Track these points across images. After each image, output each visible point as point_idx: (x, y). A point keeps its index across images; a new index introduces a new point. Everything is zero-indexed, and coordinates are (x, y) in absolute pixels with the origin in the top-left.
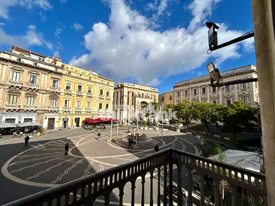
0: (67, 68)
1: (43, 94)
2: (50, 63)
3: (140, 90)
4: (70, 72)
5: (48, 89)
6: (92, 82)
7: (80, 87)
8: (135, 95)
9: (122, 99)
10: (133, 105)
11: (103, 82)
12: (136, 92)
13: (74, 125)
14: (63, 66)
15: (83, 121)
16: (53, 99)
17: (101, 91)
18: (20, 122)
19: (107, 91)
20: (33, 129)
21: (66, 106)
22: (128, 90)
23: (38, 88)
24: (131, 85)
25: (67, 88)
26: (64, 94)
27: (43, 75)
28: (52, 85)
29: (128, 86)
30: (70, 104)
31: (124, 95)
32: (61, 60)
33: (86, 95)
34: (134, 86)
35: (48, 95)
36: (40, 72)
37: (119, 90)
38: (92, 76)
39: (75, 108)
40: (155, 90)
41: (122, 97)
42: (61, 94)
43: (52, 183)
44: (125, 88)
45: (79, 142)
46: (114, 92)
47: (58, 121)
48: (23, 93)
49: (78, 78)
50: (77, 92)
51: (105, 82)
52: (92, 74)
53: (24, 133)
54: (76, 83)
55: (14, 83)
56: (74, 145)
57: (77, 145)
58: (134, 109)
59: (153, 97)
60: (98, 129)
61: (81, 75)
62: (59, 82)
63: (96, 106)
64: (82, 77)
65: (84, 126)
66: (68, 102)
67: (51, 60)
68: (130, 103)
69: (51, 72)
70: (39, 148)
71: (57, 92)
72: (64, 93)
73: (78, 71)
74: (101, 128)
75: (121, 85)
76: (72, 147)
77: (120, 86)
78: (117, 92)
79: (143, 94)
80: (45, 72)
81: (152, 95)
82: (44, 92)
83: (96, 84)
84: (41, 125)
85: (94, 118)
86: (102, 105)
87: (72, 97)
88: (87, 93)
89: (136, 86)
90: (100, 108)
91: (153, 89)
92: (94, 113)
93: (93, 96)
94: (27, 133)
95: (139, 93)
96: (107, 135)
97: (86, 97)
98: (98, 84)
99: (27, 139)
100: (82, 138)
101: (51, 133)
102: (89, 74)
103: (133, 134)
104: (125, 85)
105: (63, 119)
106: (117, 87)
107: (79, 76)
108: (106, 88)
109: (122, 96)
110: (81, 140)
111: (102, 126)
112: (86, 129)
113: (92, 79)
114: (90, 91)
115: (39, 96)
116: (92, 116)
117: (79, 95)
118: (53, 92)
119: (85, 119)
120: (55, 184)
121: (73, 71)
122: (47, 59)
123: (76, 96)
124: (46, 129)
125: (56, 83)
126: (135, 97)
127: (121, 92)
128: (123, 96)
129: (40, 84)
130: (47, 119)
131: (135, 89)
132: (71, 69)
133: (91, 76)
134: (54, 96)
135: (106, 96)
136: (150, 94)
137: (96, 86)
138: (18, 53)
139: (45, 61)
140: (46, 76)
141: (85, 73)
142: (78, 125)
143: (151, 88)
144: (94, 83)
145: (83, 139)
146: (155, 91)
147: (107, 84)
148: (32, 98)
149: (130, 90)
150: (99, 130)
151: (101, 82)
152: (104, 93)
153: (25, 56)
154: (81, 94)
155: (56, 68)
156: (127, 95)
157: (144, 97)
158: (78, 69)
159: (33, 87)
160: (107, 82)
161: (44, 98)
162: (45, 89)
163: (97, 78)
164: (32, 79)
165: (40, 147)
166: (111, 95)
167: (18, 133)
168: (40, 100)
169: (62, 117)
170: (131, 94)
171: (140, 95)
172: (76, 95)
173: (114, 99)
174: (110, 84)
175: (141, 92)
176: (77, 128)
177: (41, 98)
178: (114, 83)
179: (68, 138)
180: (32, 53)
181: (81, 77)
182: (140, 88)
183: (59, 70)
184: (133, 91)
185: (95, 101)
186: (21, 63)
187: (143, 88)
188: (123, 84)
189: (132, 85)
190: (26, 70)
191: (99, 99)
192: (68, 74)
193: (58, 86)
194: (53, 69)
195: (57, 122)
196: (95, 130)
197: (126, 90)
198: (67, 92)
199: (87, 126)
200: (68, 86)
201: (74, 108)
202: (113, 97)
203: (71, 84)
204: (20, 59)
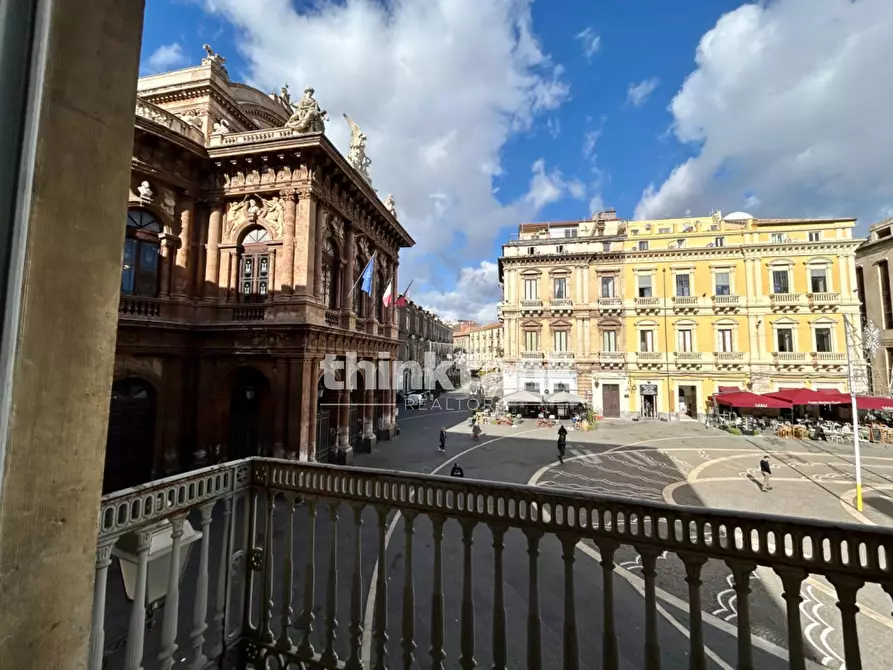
0: (635, 232)
1: (583, 320)
2: (589, 234)
4: (642, 243)
5: (594, 305)
6: (731, 250)
7: (683, 281)
11: (784, 236)
13: (677, 410)
14: (621, 231)
15: (710, 398)
16: (609, 331)
17: (781, 281)
18: (547, 392)
19: (812, 271)
20: (575, 411)
21: (645, 348)
23: (571, 307)
25: (642, 292)
26: (634, 313)
27: (579, 270)
28: (600, 294)
30: (656, 339)
32: (613, 216)
33: (709, 302)
35: (595, 322)
36: (571, 265)
38: (724, 228)
39: (675, 354)
42: (628, 313)
45: (700, 468)
46: (859, 271)
47: (628, 393)
48: (545, 323)
49: (679, 253)
50: (674, 299)
51: (800, 235)
52: (726, 221)
53: (557, 418)
54: (668, 271)
55: (530, 304)
56: (684, 479)
57: (692, 478)
60: (782, 435)
61: (680, 241)
62: (616, 279)
63: (762, 339)
64: (688, 244)
65: (714, 416)
66: (649, 334)
67: (591, 226)
69: (594, 257)
70: (589, 461)
71: (614, 311)
72: (636, 310)
73: (671, 230)
74: (797, 435)
76: (675, 481)
78: (884, 264)
80: (583, 263)
82: (586, 314)
83: (749, 255)
84: (587, 401)
85: (757, 390)
86: (790, 337)
87: (660, 320)
88: (713, 298)
90: (782, 348)
92: (755, 369)
93: (742, 302)
94: (562, 418)
96: (835, 469)
97: (711, 312)
98: (757, 254)
99: (563, 432)
100: (713, 458)
101: (612, 425)
102: (714, 228)
105: (642, 389)
106: (875, 238)
107: (676, 245)
108: (805, 259)
110: (706, 464)
111: (807, 424)
112: (724, 428)
113: (728, 242)
114: (723, 290)
115: (577, 325)
116: (748, 381)
117: (682, 310)
118: (606, 311)
119: (717, 391)
121: (653, 235)
122: (582, 226)
123: (671, 312)
124: (601, 414)
125: (610, 284)
129: (575, 296)
130: (601, 386)
132: (648, 229)
133: (723, 231)
134: (610, 321)
135: (810, 296)
137: (749, 264)
138: (527, 236)
139: (580, 234)
140: (585, 271)
141: (695, 229)
142: (692, 412)
144: (740, 255)
145: (715, 461)
147: (806, 240)
148: (563, 334)
150: (789, 440)
151: (770, 240)
152: (801, 284)
153: (542, 237)
154: (691, 305)
155: (604, 243)
158: (667, 223)
159: (561, 308)
160: (807, 234)
161: (587, 330)
162: (585, 307)
163: (751, 229)
164: (557, 287)
165: (589, 458)
166: (838, 287)
167: (547, 416)
168: (580, 337)
169: (638, 383)
172: (674, 309)
174: (823, 238)
176: (690, 419)
177: (580, 329)
178: (852, 224)
179: (661, 451)
180: (552, 227)
181: (683, 247)
183: (614, 247)
185: (753, 322)
186: (535, 257)
190: (545, 269)
191: (770, 310)
192: (638, 250)
193: (617, 293)
194: (597, 248)
195: (626, 396)
196: (767, 440)
198: (643, 306)
199: (727, 418)
200: (643, 286)
201: (671, 355)
202: (856, 295)
203: (653, 278)
204: (532, 249)
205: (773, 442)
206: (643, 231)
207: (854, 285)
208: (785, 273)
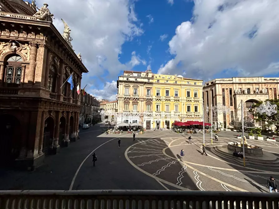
0: (156, 77)
1: (142, 101)
2: (144, 76)
3: (243, 85)
4: (158, 80)
5: (145, 97)
6: (178, 85)
7: (167, 92)
8: (234, 92)
9: (214, 99)
10: (231, 105)
11: (190, 83)
12: (236, 88)
13: (165, 127)
14: (153, 76)
15: (172, 124)
16: (148, 105)
17: (188, 93)
18: (130, 123)
19: (195, 92)
20: (139, 128)
21: (157, 110)
22: (223, 88)
23: (138, 97)
24: (227, 80)
25: (157, 94)
26: (155, 100)
27: (141, 86)
28: (147, 94)
29: (221, 82)
30: (160, 108)
31: (217, 93)
32: (151, 72)
33: (173, 98)
34: (232, 80)
35: (145, 102)
36: (139, 85)
37: (210, 88)
38: (177, 79)
39: (165, 112)
40: (274, 80)
41: (214, 97)
42: (154, 100)
43: (154, 175)
44: (217, 85)
45: (171, 143)
46: (203, 92)
47: (153, 123)
48: (131, 102)
49: (167, 84)
50: (165, 97)
51: (192, 83)
52: (178, 77)
53: (133, 131)
54: (164, 89)
55: (127, 95)
56: (167, 146)
57: (169, 146)
58: (234, 110)
59: (270, 91)
60: (188, 132)
61: (167, 81)
62: (151, 90)
63: (184, 108)
64: (169, 82)
65: (173, 128)
66: (159, 106)
67: (145, 74)
68: (226, 104)
69: (145, 83)
70: (143, 143)
71: (150, 99)
72: (156, 99)
73: (165, 78)
74: (191, 132)
75: (212, 83)
76: (165, 147)
77: (210, 84)
78: (207, 92)
79: (249, 89)
80: (142, 85)
81: (267, 89)
82: (142, 100)
83: (182, 87)
84: (142, 125)
85: (183, 121)
86: (190, 108)
87: (161, 102)
88: (174, 97)
89: (236, 80)
90: (188, 111)
91: (268, 79)
92: (182, 116)
93: (180, 99)
94: (135, 130)
95: (241, 89)
96: (198, 140)
97: (173, 101)
98: (184, 87)
100: (174, 140)
101: (148, 132)
102: (175, 79)
103: (236, 143)
104: (217, 82)
105: (156, 122)
106: (206, 86)
107: (166, 82)
108: (193, 89)
109: (214, 95)
110: (173, 142)
111: (192, 130)
112: (176, 132)
113: (178, 83)
114: (176, 95)
115: (140, 102)
116: (181, 119)
117: (167, 100)
118: (148, 99)
119: (174, 122)
120: (156, 176)
121: (161, 79)
122: (142, 73)
123: (164, 100)
124: (146, 129)
125: (149, 91)
126: (235, 95)
127: (212, 90)
128: (216, 95)
129: (140, 94)
130: (146, 121)
131: (234, 85)
132: (159, 77)
133: (177, 80)
134: (149, 102)
135: (194, 98)
136: (263, 88)
137: (182, 89)
138: (126, 75)
139: (142, 76)
140: (143, 87)
141: (170, 78)
142: (168, 128)
143: (266, 78)
144: (180, 86)
145: (174, 141)
146: (276, 81)
147: (194, 84)
148: (136, 105)
149: (225, 87)
150: (189, 134)
151: (187, 83)
152: (192, 95)
153: (130, 75)
154: (169, 99)
155: (148, 79)
156: (221, 93)
157: (252, 92)
158: (164, 76)
159: (136, 97)
161: (143, 104)
162: (142, 98)
163: (183, 80)
164: (135, 91)
165: (143, 142)
166: (199, 96)
167: (130, 130)
168: (140, 106)
169: (155, 120)
170: (227, 93)
171: (244, 91)
172: (165, 99)
173: (203, 100)
174: (197, 84)
175: (245, 88)
176: (168, 130)
177: (141, 104)
178: (202, 81)
179: (161, 139)
180: (134, 73)
181: (168, 83)
182: (242, 81)
183: (151, 81)
184: (231, 87)
185: (182, 103)
186: (128, 81)
187: (247, 81)
188: (214, 81)
189: (228, 79)
190: (132, 85)
191: (186, 101)
192: (157, 82)
193: (151, 94)
194: (146, 80)
195: (152, 124)
196: (185, 134)
197: (219, 88)
198: (158, 98)
199: (176, 129)
200: (158, 93)
201: (164, 112)
202: (202, 98)
203: (160, 90)
204: (128, 79)
205: (186, 135)
206: (158, 77)
207: (202, 97)
208: (189, 92)
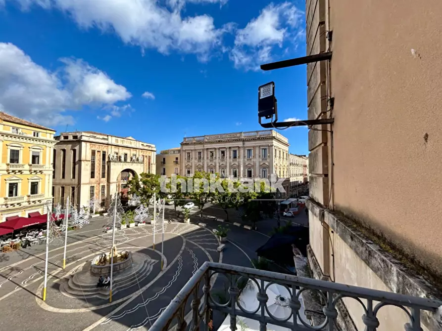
3: (120, 148)
8: (109, 157)
9: (77, 166)
10: (103, 176)
11: (20, 131)
12: (111, 152)
19: (33, 152)
22: (93, 149)
24: (99, 138)
29: (92, 139)
31: (83, 157)
34: (107, 139)
37: (70, 146)
40: (150, 146)
41: (77, 163)
44: (83, 144)
51: (27, 132)
58: (106, 184)
59: (145, 159)
68: (96, 174)
75: (75, 137)
77: (71, 138)
78: (64, 151)
79: (126, 155)
81: (143, 156)
86: (17, 187)
89: (112, 140)
90: (10, 195)
91: (145, 144)
95: (117, 154)
98: (1, 138)
104: (84, 138)
108: (30, 145)
109: (77, 159)
111: (21, 237)
126: (109, 162)
127: (75, 151)
128: (80, 161)
131: (110, 147)
135: (30, 166)
136: (140, 154)
143: (143, 143)
146: (150, 149)
147: (32, 136)
149: (96, 148)
151: (10, 131)
152: (25, 158)
156: (89, 157)
157: (129, 160)
160: (33, 132)
166: (44, 162)
170: (98, 157)
171: (120, 157)
173: (54, 167)
174: (41, 136)
175: (122, 152)
178: (54, 133)
182: (120, 143)
184: (105, 150)
187: (125, 144)
188: (79, 135)
189: (101, 137)
191: (6, 172)
197: (86, 151)
202: (52, 166)
207: (52, 162)
208: (18, 151)
